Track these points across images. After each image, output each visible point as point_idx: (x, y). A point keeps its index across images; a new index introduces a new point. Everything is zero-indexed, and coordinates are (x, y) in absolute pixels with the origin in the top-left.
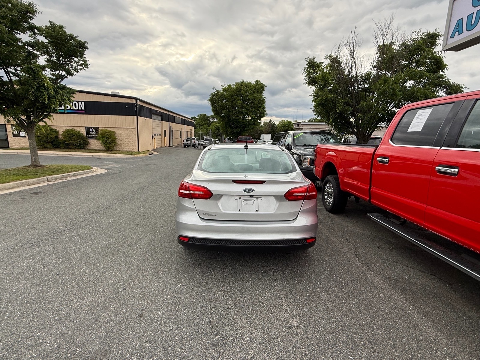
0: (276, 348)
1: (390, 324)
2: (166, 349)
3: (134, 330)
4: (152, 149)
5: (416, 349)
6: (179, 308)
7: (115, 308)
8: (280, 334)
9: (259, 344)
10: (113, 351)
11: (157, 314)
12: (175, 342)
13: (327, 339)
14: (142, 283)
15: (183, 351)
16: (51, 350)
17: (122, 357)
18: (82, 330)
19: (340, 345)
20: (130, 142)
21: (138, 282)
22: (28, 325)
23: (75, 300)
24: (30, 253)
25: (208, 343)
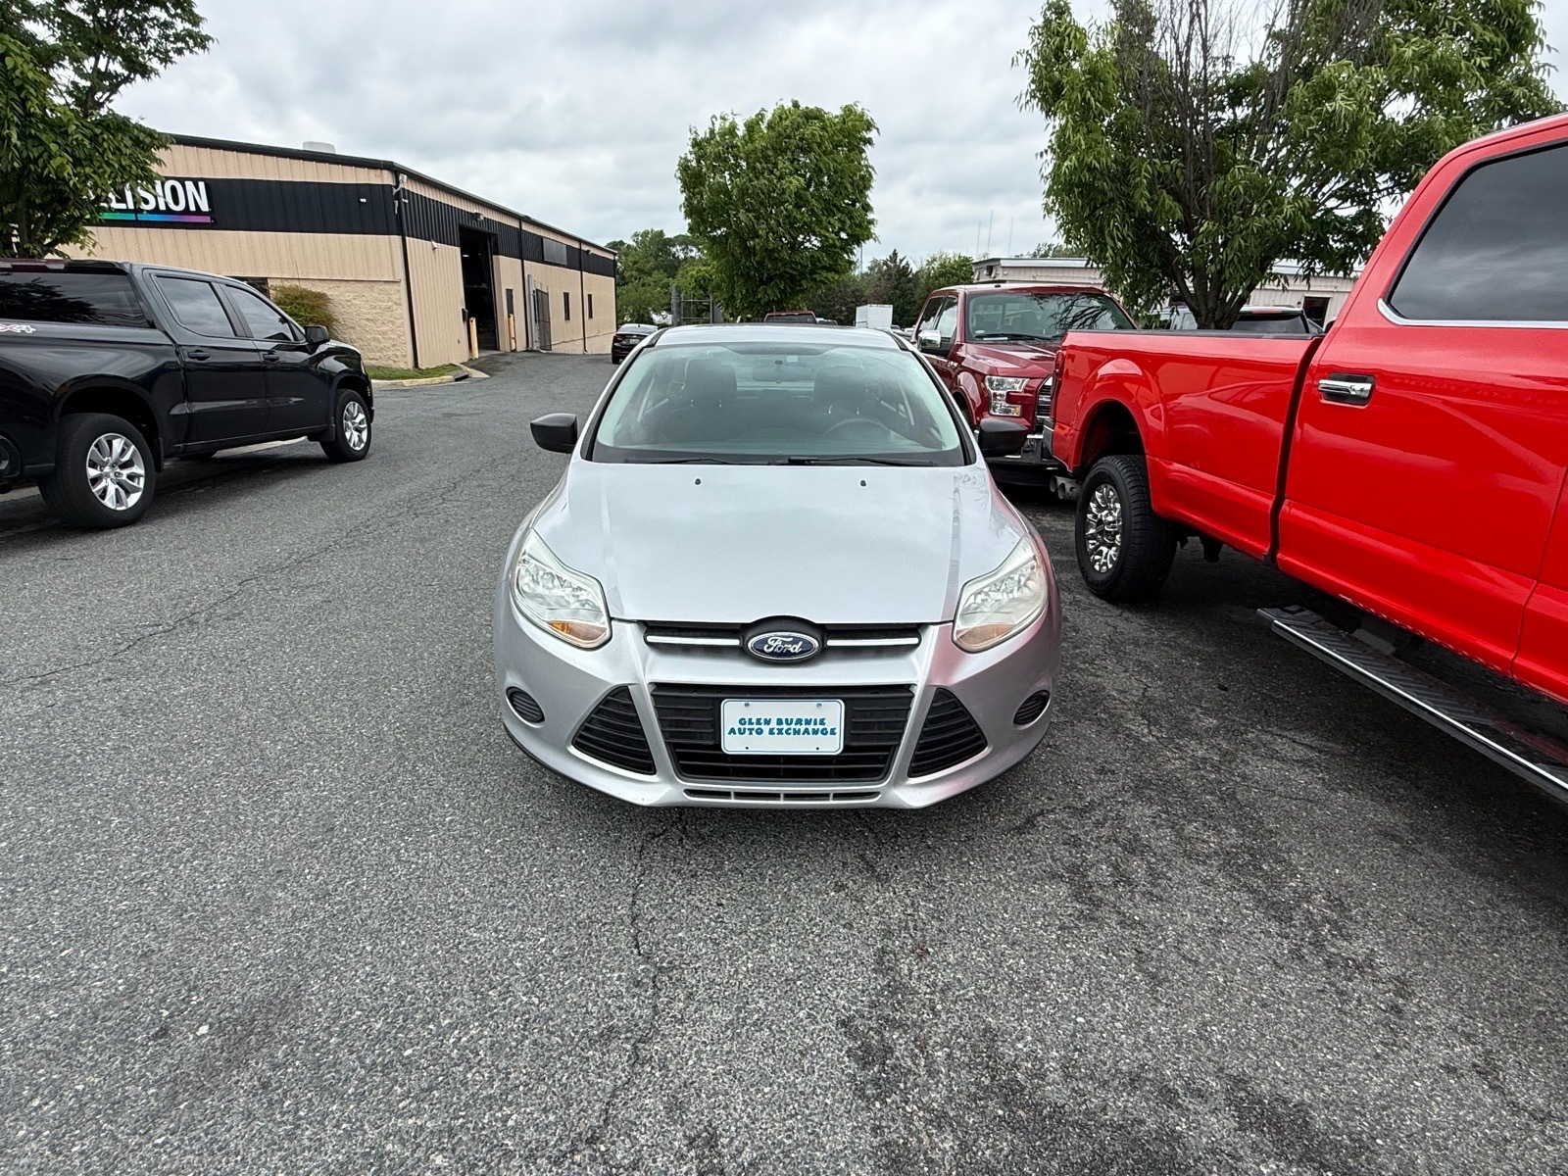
0: (838, 994)
1: (1222, 923)
2: (482, 994)
3: (378, 941)
4: (466, 360)
5: (1293, 995)
6: (530, 873)
7: (318, 875)
8: (856, 953)
9: (786, 980)
10: (310, 1001)
11: (456, 894)
12: (512, 975)
13: (1010, 967)
14: (411, 800)
15: (536, 1001)
16: (107, 997)
17: (339, 1018)
18: (209, 941)
19: (1048, 982)
20: (384, 333)
21: (400, 797)
22: (30, 927)
23: (187, 852)
24: (36, 707)
25: (620, 977)
